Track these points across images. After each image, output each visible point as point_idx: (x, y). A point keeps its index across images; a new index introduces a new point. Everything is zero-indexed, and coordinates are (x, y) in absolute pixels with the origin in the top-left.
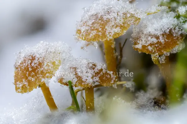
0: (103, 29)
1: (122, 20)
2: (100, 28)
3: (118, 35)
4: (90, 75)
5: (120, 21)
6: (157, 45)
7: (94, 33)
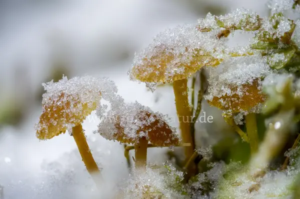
0: (162, 66)
1: (191, 58)
2: (160, 65)
3: (181, 77)
4: (135, 128)
5: (188, 58)
6: (233, 99)
7: (150, 70)
